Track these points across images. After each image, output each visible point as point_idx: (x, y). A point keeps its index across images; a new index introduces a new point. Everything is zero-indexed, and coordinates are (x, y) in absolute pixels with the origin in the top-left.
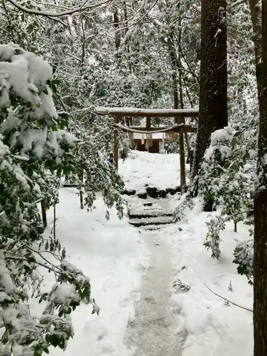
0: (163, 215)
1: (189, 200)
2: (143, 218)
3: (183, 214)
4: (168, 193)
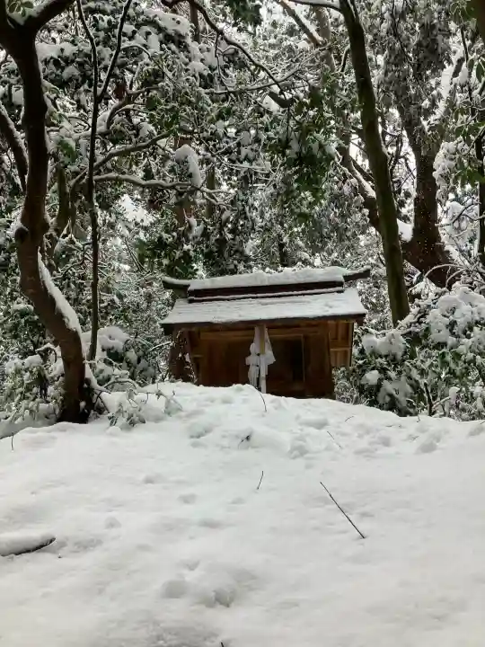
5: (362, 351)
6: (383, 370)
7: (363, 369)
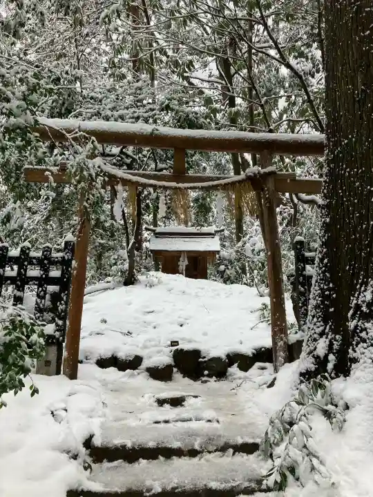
0: (223, 449)
1: (321, 386)
2: (143, 462)
3: (310, 454)
4: (230, 365)
5: (220, 257)
6: (226, 266)
7: (219, 265)
